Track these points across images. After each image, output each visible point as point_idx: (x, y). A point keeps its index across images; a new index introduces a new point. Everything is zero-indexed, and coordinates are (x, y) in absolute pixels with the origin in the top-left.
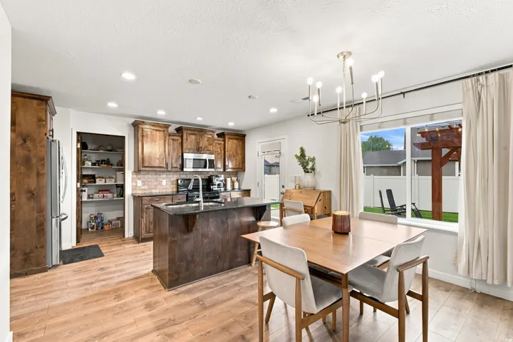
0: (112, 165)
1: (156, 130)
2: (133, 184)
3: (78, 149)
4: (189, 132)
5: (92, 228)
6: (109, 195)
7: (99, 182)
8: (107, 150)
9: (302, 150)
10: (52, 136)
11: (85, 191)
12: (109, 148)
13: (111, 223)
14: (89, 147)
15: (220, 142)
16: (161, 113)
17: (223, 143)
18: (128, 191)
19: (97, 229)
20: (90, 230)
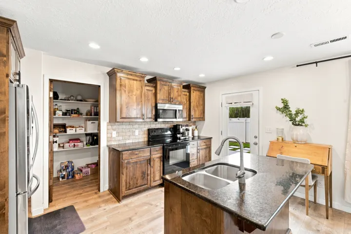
0: (81, 114)
1: (134, 80)
3: (50, 98)
4: (162, 82)
5: (63, 178)
6: (80, 144)
7: (70, 131)
8: (78, 100)
10: (19, 81)
11: (56, 142)
12: (79, 98)
13: (81, 171)
14: (61, 96)
15: (186, 93)
17: (188, 94)
18: (104, 143)
19: (68, 178)
20: (61, 179)
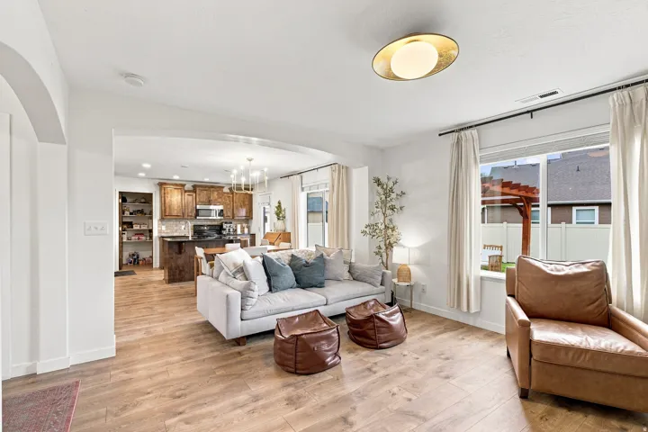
0: (145, 214)
1: (175, 189)
2: (159, 229)
3: (120, 202)
4: (201, 188)
5: (131, 263)
6: (144, 238)
7: (136, 227)
9: (279, 203)
11: (125, 234)
12: (143, 200)
13: (144, 259)
14: (128, 201)
16: (176, 177)
18: (155, 234)
19: (134, 264)
